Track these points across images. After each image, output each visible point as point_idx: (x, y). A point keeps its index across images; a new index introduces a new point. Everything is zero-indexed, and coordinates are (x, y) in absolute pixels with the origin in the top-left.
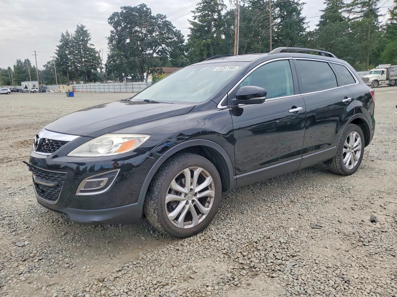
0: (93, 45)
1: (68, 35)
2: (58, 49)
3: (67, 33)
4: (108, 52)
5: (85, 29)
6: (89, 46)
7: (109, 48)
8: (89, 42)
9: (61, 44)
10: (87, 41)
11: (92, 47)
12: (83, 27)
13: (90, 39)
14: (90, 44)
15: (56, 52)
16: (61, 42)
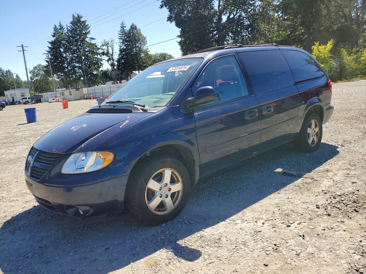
0: (94, 39)
1: (61, 28)
2: (50, 46)
3: (60, 25)
4: (120, 44)
5: (82, 20)
6: (88, 41)
8: (88, 35)
9: (55, 38)
11: (93, 42)
12: (79, 17)
14: (90, 38)
15: (48, 49)
16: (54, 36)
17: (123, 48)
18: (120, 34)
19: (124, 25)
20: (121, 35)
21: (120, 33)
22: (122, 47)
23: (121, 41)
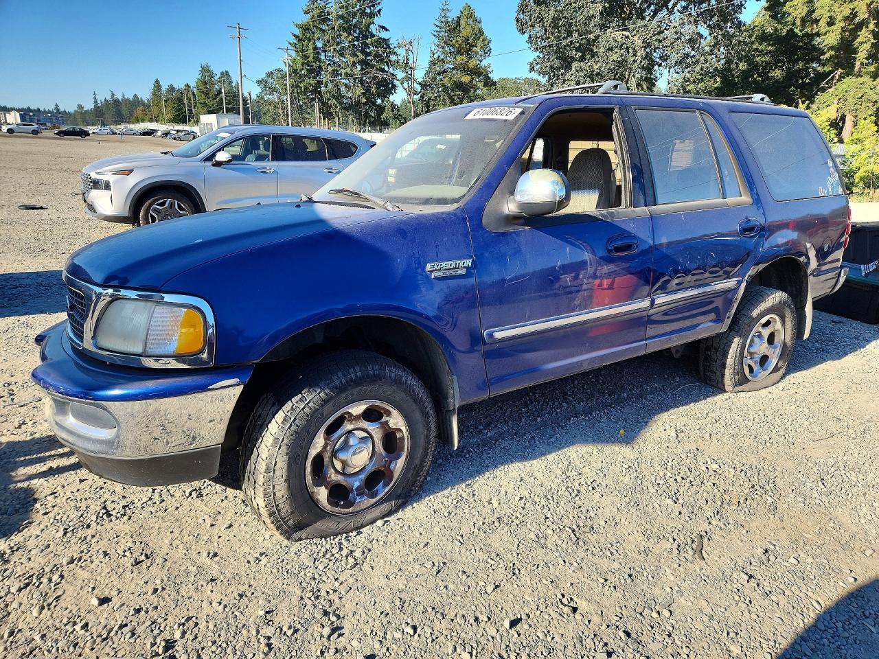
0: (386, 30)
2: (298, 32)
4: (433, 47)
6: (374, 32)
7: (435, 34)
8: (378, 20)
9: (306, 19)
10: (371, 15)
11: (384, 35)
13: (380, 10)
14: (379, 26)
15: (294, 40)
16: (306, 12)
17: (439, 56)
18: (438, 26)
19: (449, 7)
20: (438, 29)
21: (438, 24)
22: (436, 56)
23: (436, 41)
